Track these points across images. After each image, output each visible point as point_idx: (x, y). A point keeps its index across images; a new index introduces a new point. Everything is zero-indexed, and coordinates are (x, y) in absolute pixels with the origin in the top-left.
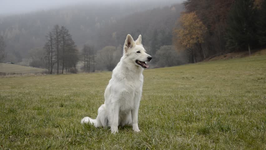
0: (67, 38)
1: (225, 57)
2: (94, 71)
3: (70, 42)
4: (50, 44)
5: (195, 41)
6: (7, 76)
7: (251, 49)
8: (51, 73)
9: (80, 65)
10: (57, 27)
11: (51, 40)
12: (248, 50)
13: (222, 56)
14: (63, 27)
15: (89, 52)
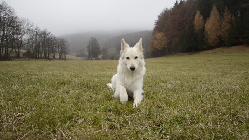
0: (96, 43)
1: (178, 54)
2: (106, 59)
3: (98, 45)
4: (89, 46)
5: (163, 47)
6: (73, 60)
7: (194, 51)
8: (89, 60)
9: (100, 56)
10: (92, 38)
11: (90, 44)
12: (192, 51)
13: (176, 54)
14: (95, 38)
15: (104, 50)
